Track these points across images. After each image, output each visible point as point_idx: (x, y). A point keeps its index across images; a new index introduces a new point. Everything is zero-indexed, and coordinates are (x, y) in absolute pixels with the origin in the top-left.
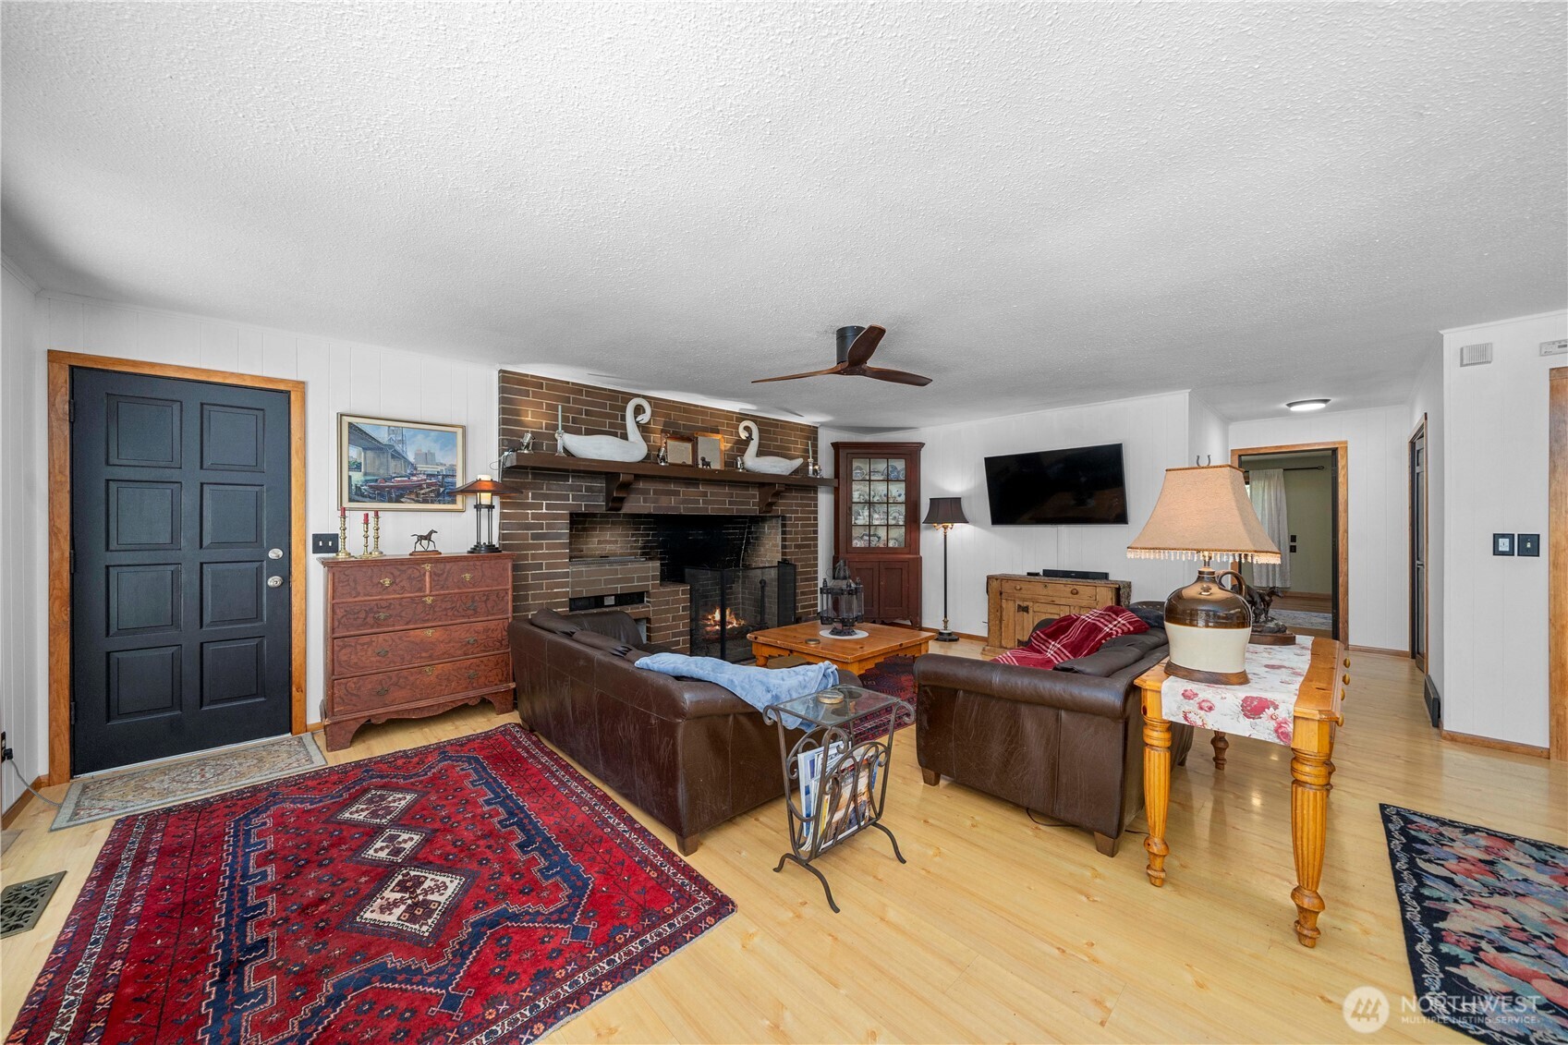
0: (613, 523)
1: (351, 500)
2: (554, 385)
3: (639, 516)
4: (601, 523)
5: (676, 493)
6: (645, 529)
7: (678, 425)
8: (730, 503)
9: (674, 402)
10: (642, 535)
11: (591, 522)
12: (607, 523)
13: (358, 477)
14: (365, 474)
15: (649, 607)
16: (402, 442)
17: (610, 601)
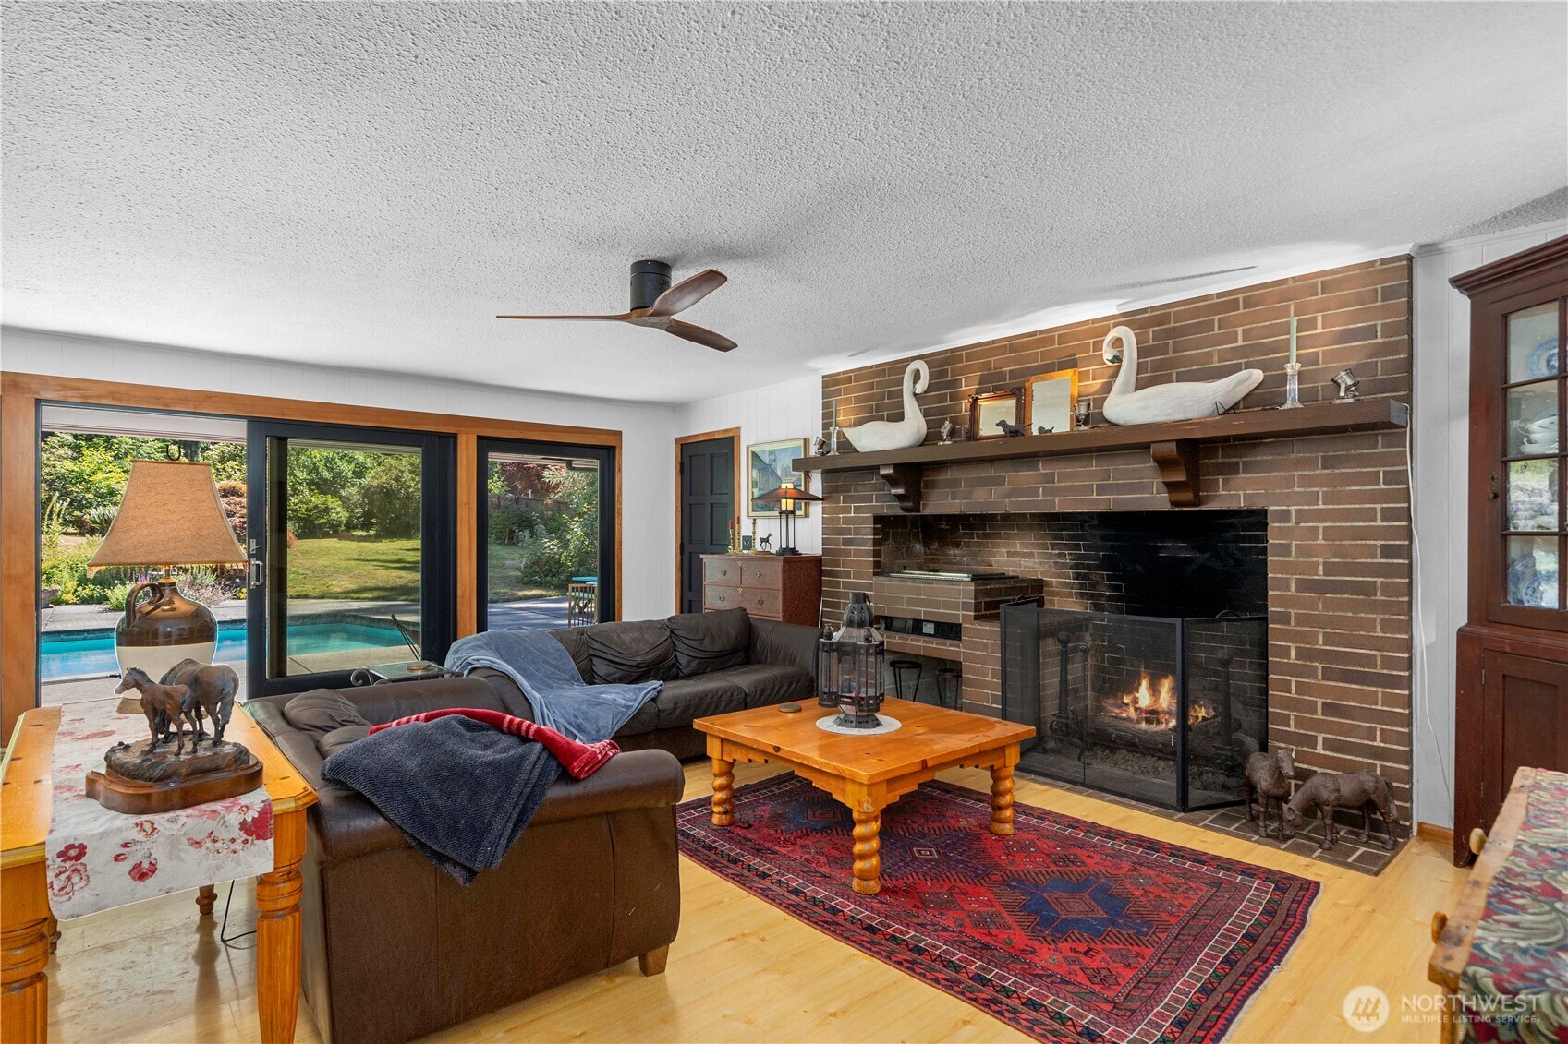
0: (1020, 527)
1: (753, 511)
2: (860, 374)
3: (1056, 516)
4: (1004, 527)
5: (1000, 482)
6: (1070, 537)
7: (1001, 376)
8: (1101, 490)
9: (994, 342)
10: (1068, 547)
11: (991, 527)
12: (1012, 527)
13: (756, 491)
14: (759, 490)
15: (959, 647)
16: (775, 460)
17: (929, 629)
